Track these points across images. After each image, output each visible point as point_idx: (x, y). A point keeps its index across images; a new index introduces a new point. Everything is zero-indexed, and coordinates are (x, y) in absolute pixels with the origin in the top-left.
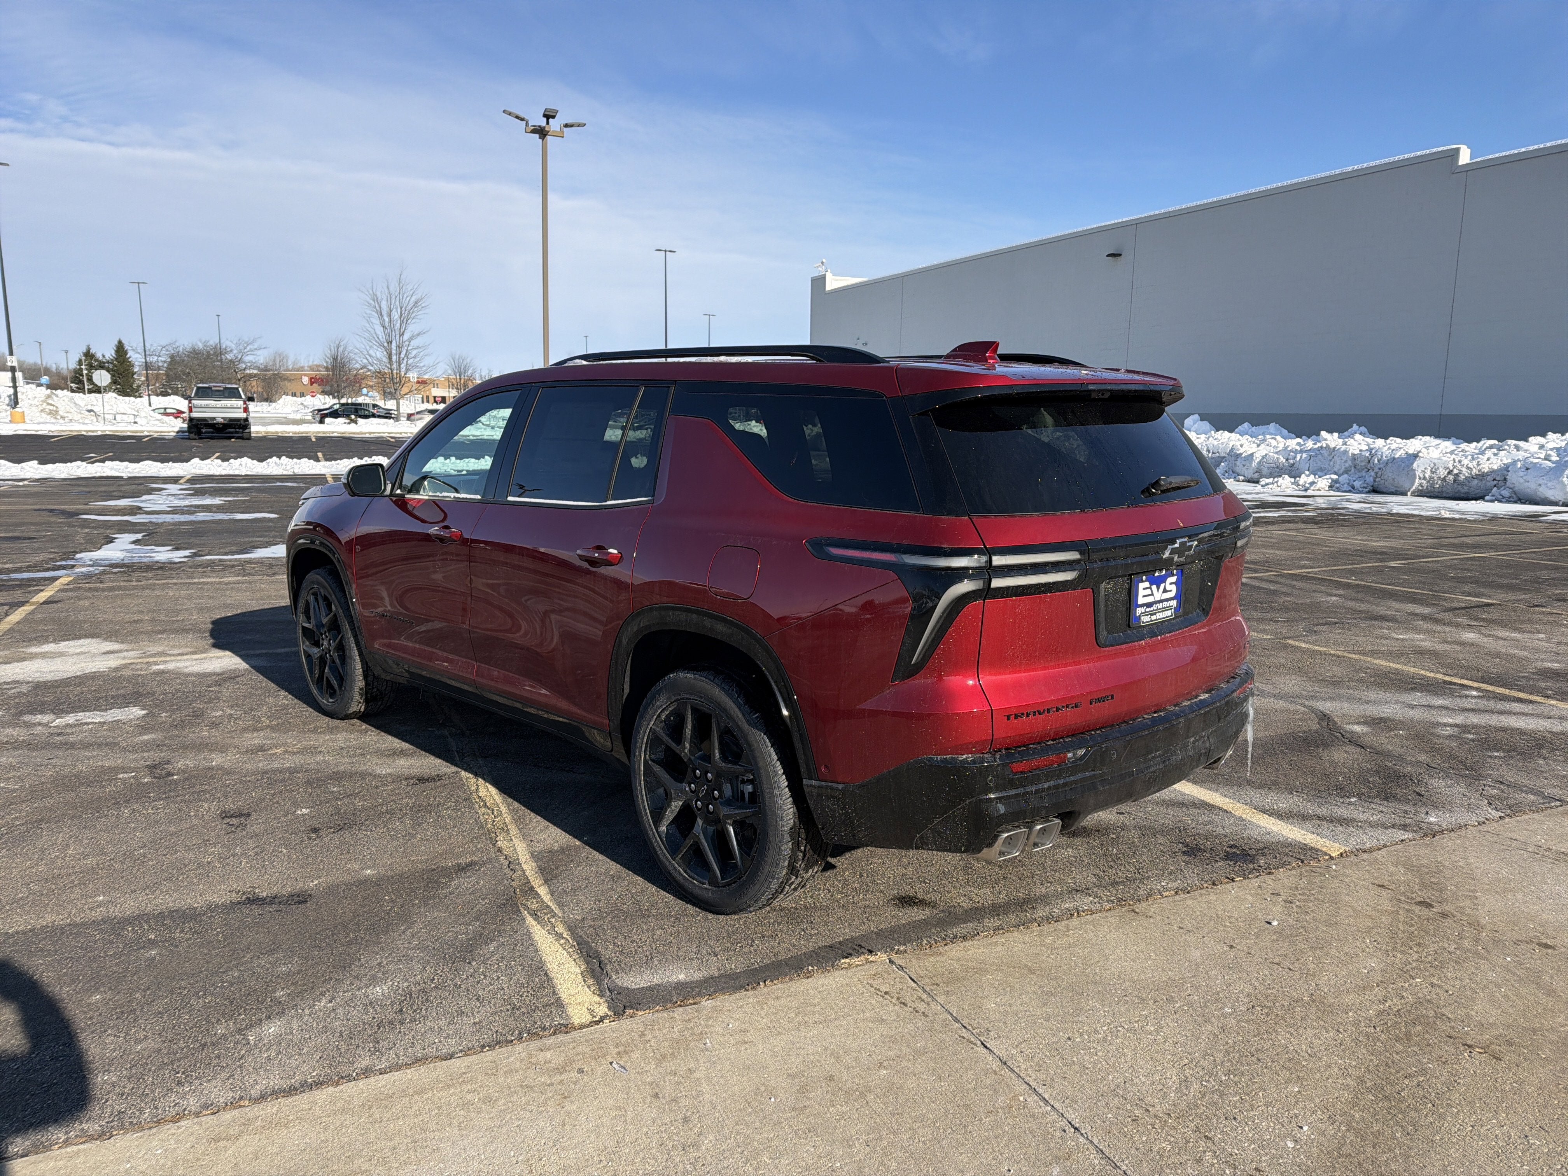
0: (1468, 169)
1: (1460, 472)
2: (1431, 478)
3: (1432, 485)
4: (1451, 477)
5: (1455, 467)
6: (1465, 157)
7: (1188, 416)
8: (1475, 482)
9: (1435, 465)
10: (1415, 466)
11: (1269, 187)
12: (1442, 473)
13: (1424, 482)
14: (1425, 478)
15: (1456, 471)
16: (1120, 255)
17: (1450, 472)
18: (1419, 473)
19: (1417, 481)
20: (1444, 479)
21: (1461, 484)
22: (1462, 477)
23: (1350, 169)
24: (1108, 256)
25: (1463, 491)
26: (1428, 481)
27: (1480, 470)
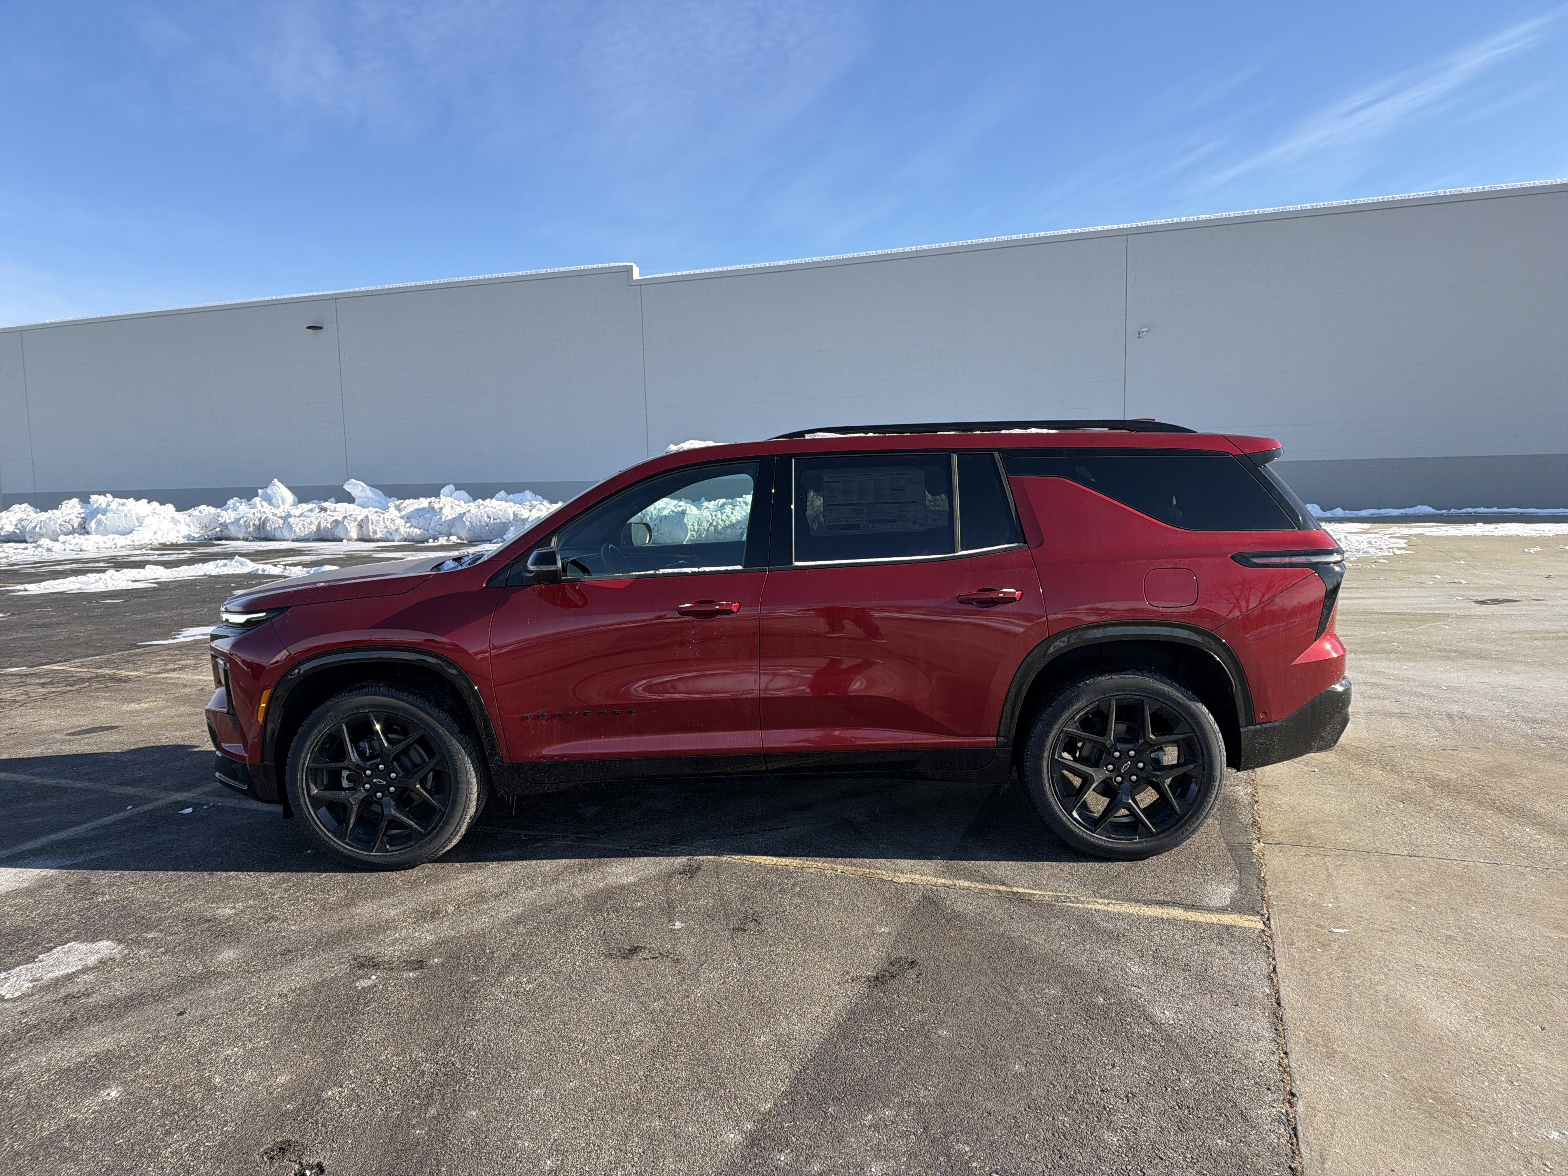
0: (641, 284)
1: (718, 524)
2: (699, 529)
3: (700, 535)
4: (712, 528)
5: (713, 520)
6: (636, 275)
7: (443, 486)
8: (729, 530)
9: (700, 519)
10: (685, 520)
11: (471, 278)
12: (706, 525)
13: (694, 533)
14: (694, 530)
15: (715, 524)
16: (321, 328)
17: (711, 524)
18: (689, 527)
19: (689, 535)
20: (708, 530)
21: (720, 533)
22: (720, 527)
23: (544, 271)
24: (309, 328)
25: (721, 538)
26: (697, 533)
27: (731, 522)
